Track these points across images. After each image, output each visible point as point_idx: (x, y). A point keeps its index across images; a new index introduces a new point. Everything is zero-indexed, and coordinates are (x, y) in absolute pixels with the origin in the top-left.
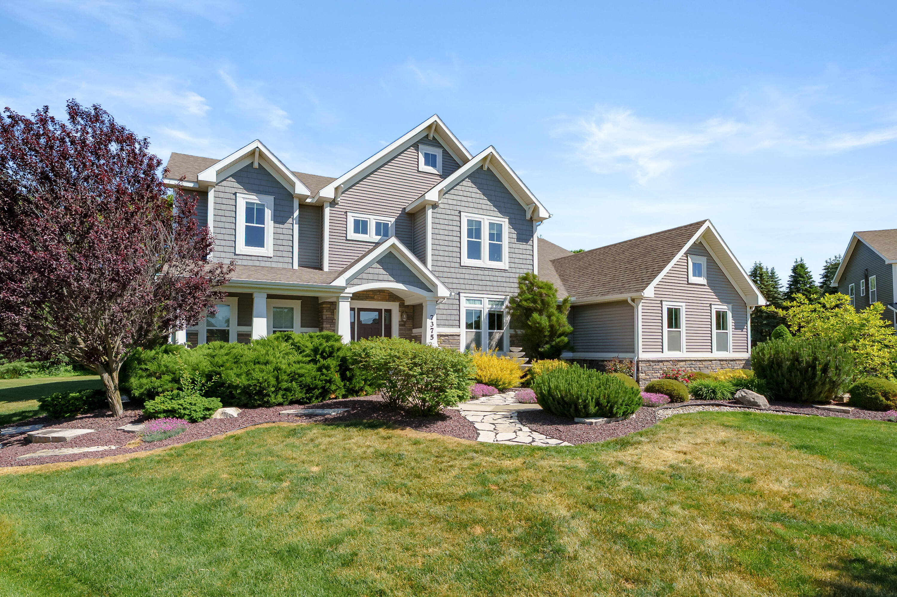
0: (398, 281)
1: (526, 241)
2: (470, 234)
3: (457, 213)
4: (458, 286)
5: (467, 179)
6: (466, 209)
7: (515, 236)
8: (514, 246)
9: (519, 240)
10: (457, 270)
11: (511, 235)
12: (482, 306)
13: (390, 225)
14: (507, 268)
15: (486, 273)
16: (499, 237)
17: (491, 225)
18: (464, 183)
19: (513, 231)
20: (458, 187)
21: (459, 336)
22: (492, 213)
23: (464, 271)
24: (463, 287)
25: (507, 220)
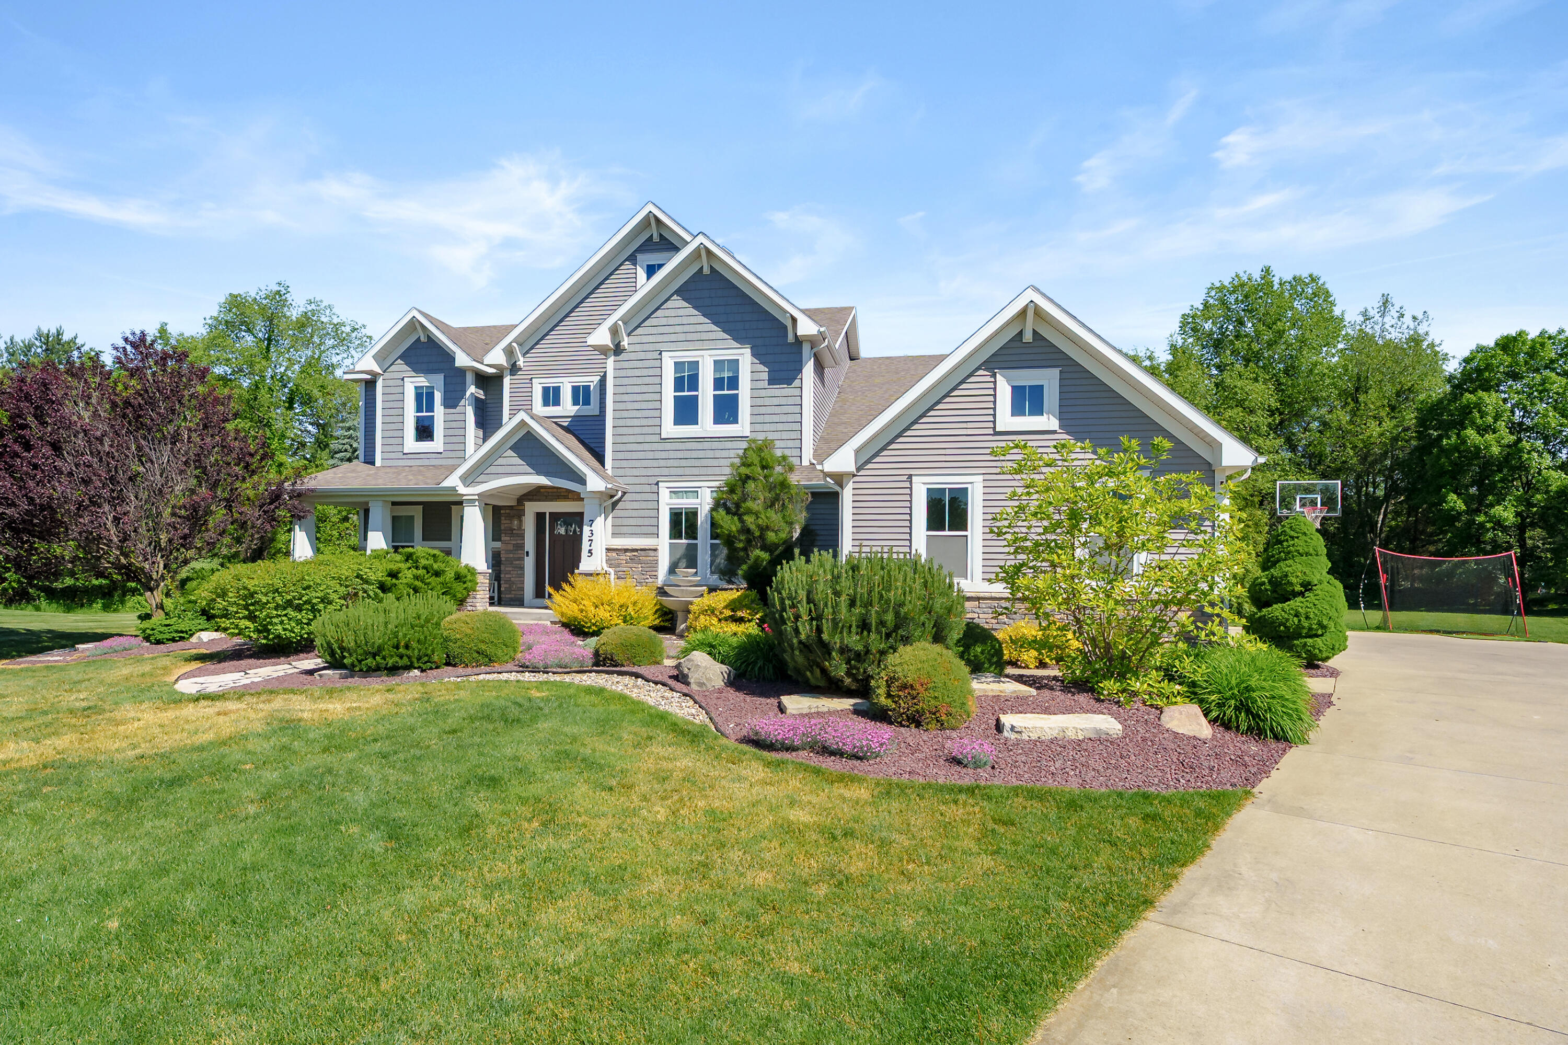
0: (538, 473)
1: (789, 381)
2: (679, 384)
3: (656, 355)
4: (657, 472)
5: (675, 297)
6: (673, 346)
7: (765, 376)
8: (763, 393)
9: (772, 381)
10: (655, 447)
11: (757, 376)
12: (698, 501)
13: (592, 388)
14: (748, 434)
15: (706, 445)
16: (734, 382)
17: (718, 364)
18: (669, 304)
19: (762, 368)
20: (659, 313)
21: (655, 550)
22: (720, 344)
23: (668, 446)
24: (665, 471)
25: (747, 351)
